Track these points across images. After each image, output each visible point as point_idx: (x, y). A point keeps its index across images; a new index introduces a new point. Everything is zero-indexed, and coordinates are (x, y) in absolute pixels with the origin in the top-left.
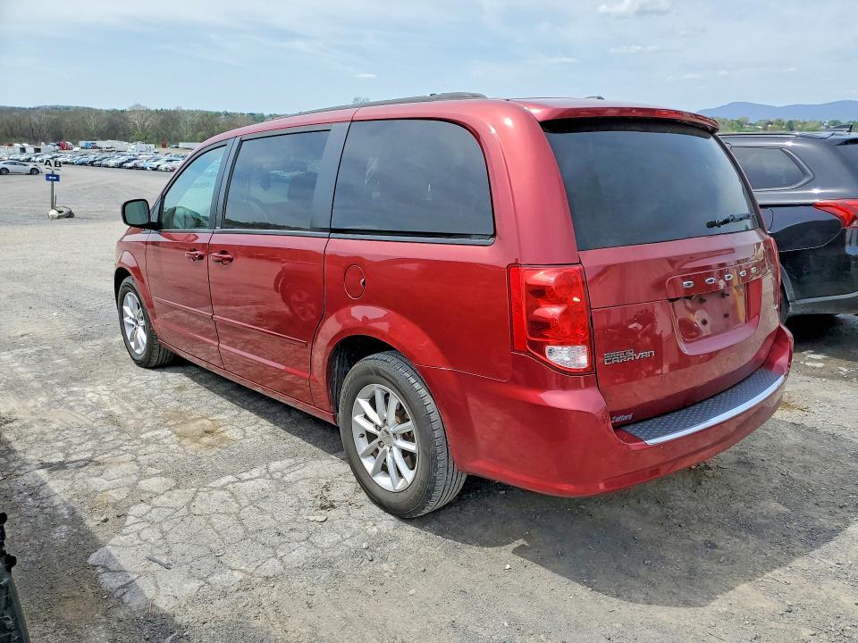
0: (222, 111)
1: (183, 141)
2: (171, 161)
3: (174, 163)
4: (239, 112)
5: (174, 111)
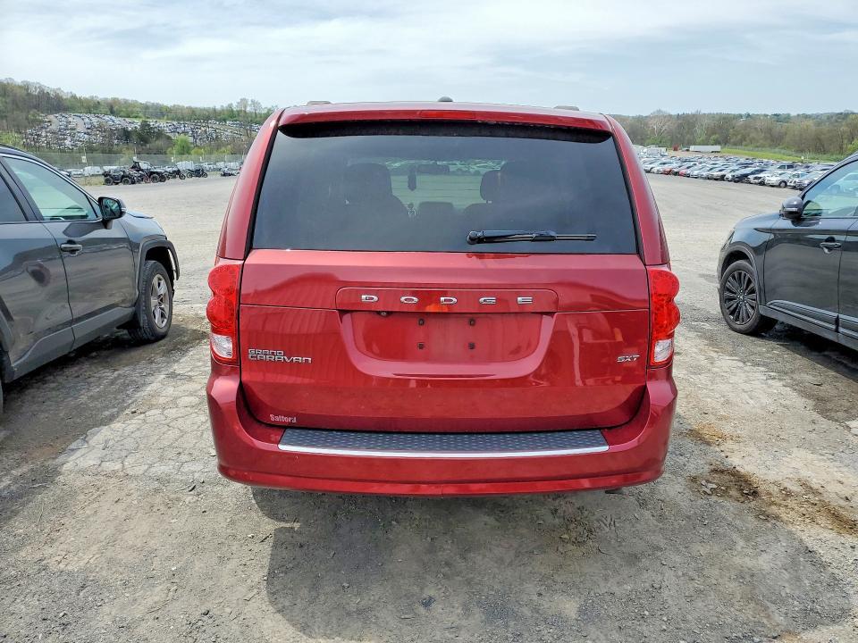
0: (743, 113)
1: (695, 144)
2: (664, 164)
3: (666, 165)
4: (763, 113)
5: (694, 115)
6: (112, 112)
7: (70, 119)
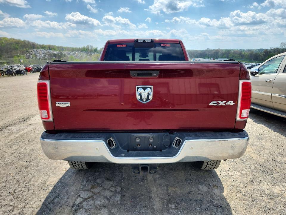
6: (50, 49)
7: (38, 51)
